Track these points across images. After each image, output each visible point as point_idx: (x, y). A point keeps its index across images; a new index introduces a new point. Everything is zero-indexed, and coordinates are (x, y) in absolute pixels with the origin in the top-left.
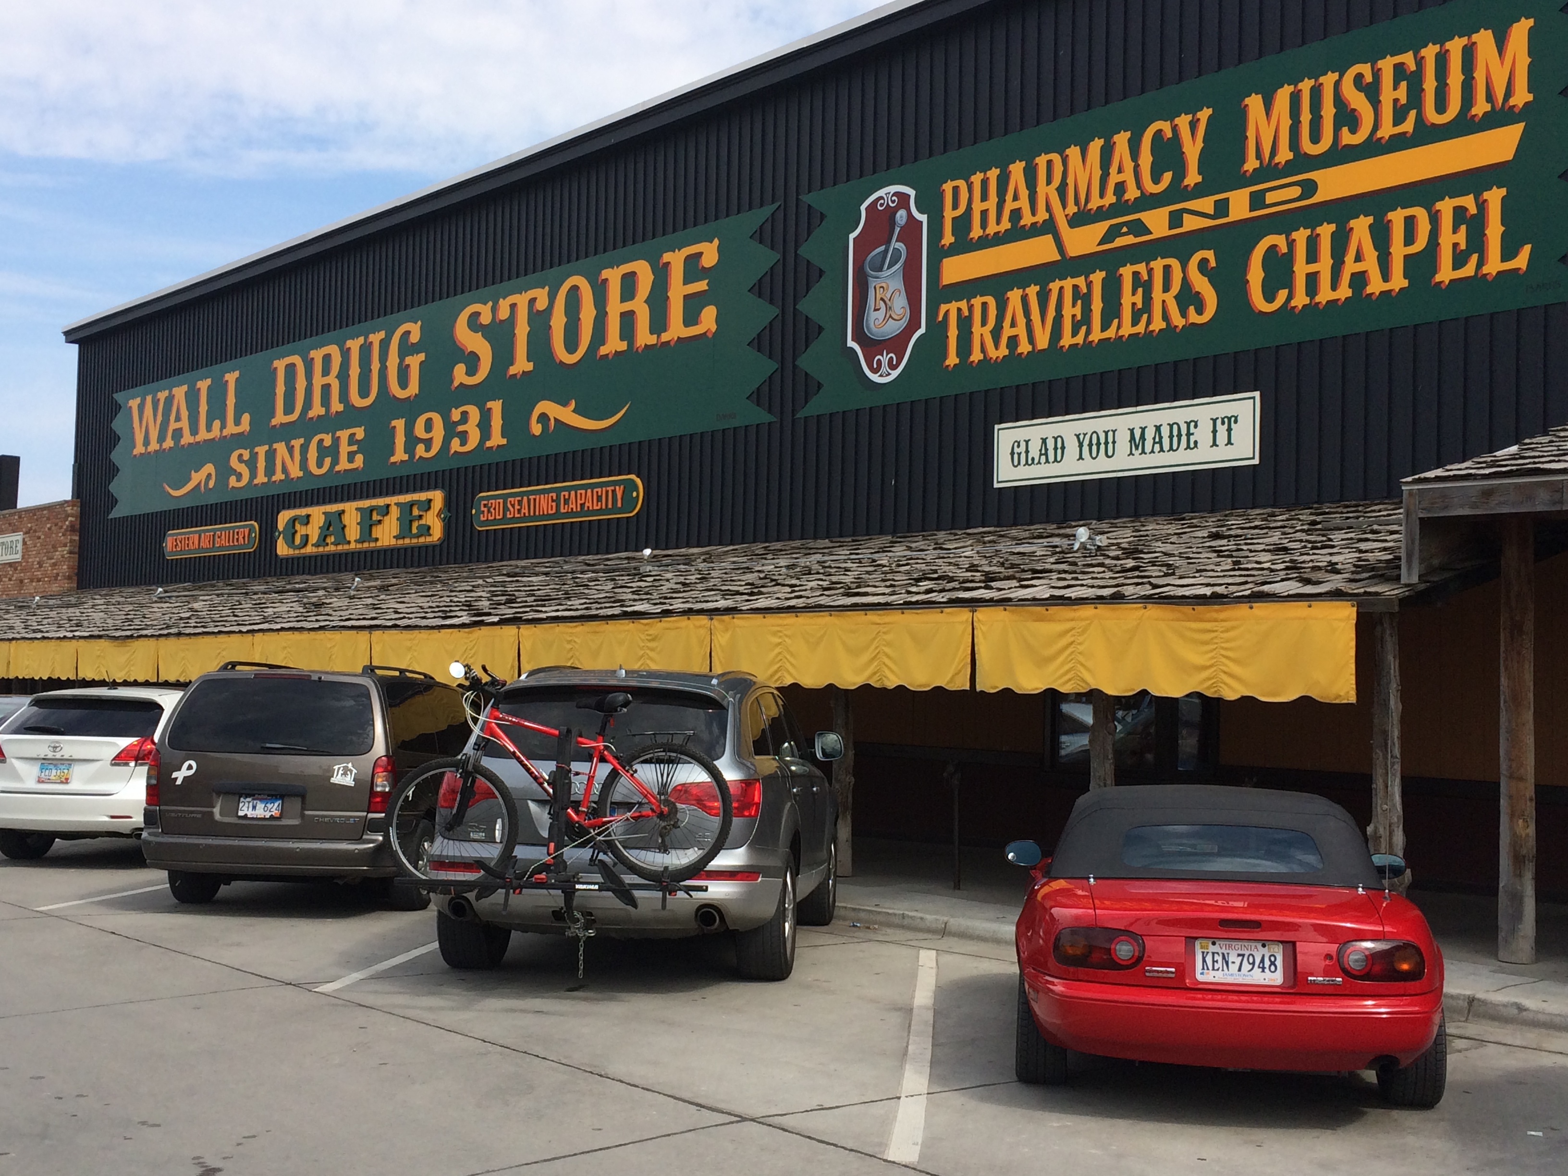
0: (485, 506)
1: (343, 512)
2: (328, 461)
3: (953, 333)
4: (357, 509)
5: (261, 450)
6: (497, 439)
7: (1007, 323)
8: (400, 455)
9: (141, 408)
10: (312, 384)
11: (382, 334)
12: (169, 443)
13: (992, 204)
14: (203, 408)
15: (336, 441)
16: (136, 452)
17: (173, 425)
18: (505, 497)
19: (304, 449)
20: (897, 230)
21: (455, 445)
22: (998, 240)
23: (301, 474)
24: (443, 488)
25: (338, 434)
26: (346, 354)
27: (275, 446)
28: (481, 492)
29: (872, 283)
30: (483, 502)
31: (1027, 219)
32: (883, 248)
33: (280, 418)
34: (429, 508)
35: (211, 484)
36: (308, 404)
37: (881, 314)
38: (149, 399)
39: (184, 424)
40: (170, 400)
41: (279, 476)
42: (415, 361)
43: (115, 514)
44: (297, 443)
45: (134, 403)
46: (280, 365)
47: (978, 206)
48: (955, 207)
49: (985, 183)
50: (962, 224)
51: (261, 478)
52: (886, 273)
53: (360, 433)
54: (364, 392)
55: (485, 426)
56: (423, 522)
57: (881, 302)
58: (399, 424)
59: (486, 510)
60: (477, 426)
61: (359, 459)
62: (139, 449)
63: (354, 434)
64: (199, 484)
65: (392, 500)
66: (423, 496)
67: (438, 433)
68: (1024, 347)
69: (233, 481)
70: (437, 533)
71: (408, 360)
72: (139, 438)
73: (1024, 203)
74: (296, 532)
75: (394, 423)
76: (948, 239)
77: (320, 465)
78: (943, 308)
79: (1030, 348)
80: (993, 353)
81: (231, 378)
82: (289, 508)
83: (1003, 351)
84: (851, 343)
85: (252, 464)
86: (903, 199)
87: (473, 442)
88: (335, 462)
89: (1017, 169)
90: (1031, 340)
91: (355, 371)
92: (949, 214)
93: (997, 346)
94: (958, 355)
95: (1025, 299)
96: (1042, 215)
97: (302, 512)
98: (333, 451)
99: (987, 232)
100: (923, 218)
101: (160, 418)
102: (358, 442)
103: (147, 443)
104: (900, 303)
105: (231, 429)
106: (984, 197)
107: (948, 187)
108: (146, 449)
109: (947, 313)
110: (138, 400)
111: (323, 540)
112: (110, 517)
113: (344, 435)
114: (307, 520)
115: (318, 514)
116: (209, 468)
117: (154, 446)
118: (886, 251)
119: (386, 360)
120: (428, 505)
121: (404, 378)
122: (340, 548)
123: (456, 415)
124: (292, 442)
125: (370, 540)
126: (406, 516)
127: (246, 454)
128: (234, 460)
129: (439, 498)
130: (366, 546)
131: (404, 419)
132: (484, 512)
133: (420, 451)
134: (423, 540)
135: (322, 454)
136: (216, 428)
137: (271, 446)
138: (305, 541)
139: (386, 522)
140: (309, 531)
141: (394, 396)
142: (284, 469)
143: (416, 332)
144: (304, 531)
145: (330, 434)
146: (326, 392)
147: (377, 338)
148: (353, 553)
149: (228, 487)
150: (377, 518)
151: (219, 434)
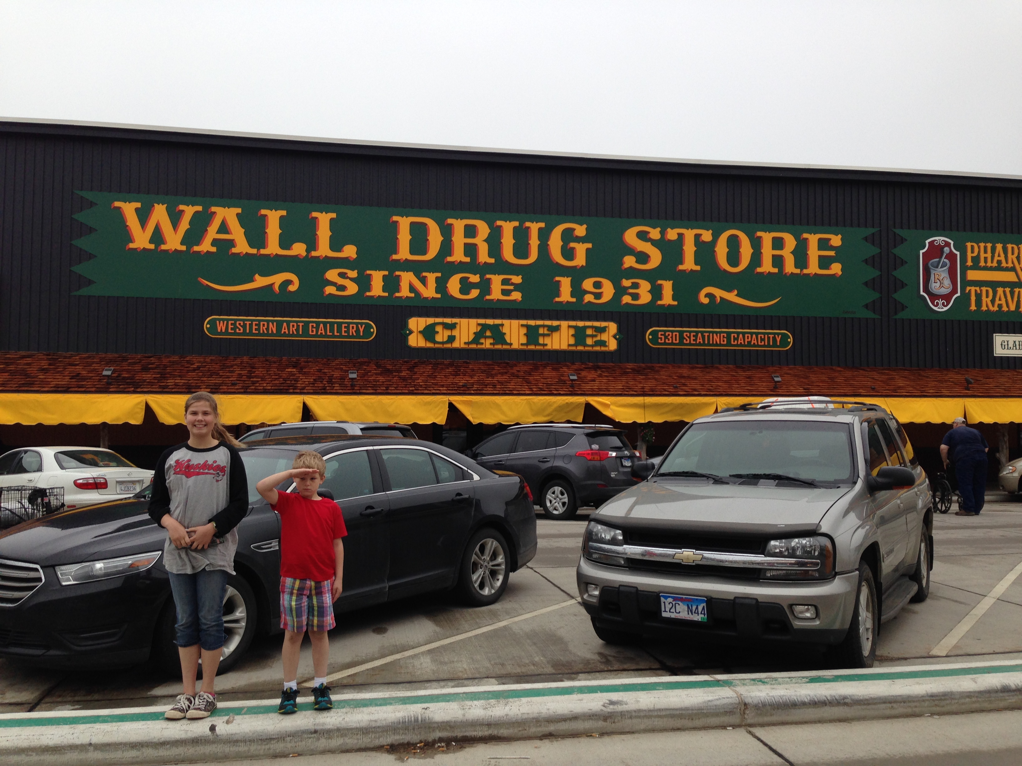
0: (661, 335)
1: (502, 325)
2: (475, 293)
3: (973, 298)
4: (521, 326)
5: (377, 275)
6: (668, 301)
7: (997, 299)
8: (566, 297)
9: (143, 211)
10: (451, 240)
11: (542, 225)
12: (206, 247)
13: (989, 255)
14: (273, 232)
15: (486, 281)
16: (131, 246)
17: (212, 235)
18: (681, 332)
19: (441, 282)
20: (945, 255)
21: (627, 299)
22: (991, 269)
23: (437, 295)
24: (613, 321)
25: (488, 276)
26: (496, 230)
27: (398, 273)
28: (652, 327)
29: (933, 272)
30: (660, 333)
31: (1004, 264)
32: (938, 260)
33: (403, 255)
34: (605, 331)
35: (292, 288)
36: (446, 251)
37: (938, 285)
38: (162, 209)
39: (238, 236)
40: (206, 217)
41: (405, 293)
42: (581, 247)
43: (88, 291)
44: (431, 275)
45: (126, 206)
46: (404, 221)
47: (983, 255)
48: (972, 252)
49: (985, 248)
50: (976, 260)
51: (377, 292)
52: (939, 269)
54: (520, 254)
55: (656, 292)
56: (599, 338)
57: (938, 281)
58: (565, 280)
59: (663, 337)
60: (648, 291)
61: (515, 296)
62: (142, 244)
63: (510, 279)
64: (271, 285)
65: (564, 324)
66: (598, 324)
68: (1005, 308)
69: (330, 290)
70: (613, 345)
71: (573, 245)
72: (141, 236)
73: (1002, 258)
74: (437, 333)
75: (557, 278)
76: (969, 263)
77: (464, 292)
78: (968, 288)
79: (1007, 309)
80: (991, 308)
81: (324, 217)
82: (423, 316)
83: (996, 308)
84: (922, 293)
85: (363, 281)
86: (947, 244)
87: (645, 299)
88: (486, 292)
89: (999, 247)
90: (1008, 306)
91: (508, 241)
92: (969, 255)
93: (993, 306)
94: (976, 306)
95: (1004, 292)
96: (1010, 265)
97: (446, 320)
98: (484, 286)
99: (987, 265)
100: (958, 253)
101: (184, 226)
102: (513, 284)
103: (157, 240)
104: (947, 282)
105: (325, 252)
106: (986, 252)
107: (969, 245)
108: (159, 247)
109: (970, 290)
110: (137, 205)
111: (474, 340)
112: (75, 294)
113: (496, 278)
115: (468, 324)
116: (288, 276)
117: (172, 246)
118: (939, 262)
119: (547, 240)
120: (603, 330)
121: (568, 253)
122: (499, 347)
123: (627, 283)
124: (424, 274)
125: (537, 344)
126: (580, 335)
127: (353, 274)
128: (332, 275)
129: (613, 327)
130: (532, 347)
131: (570, 279)
132: (661, 339)
133: (589, 298)
134: (597, 348)
135: (466, 287)
136: (299, 249)
137: (391, 272)
138: (452, 339)
139: (556, 335)
140: (455, 333)
141: (557, 263)
142: (412, 288)
143: (581, 230)
144: (447, 333)
145: (478, 276)
146: (471, 250)
147: (534, 227)
148: (516, 351)
149: (324, 293)
150: (546, 332)
151: (304, 254)
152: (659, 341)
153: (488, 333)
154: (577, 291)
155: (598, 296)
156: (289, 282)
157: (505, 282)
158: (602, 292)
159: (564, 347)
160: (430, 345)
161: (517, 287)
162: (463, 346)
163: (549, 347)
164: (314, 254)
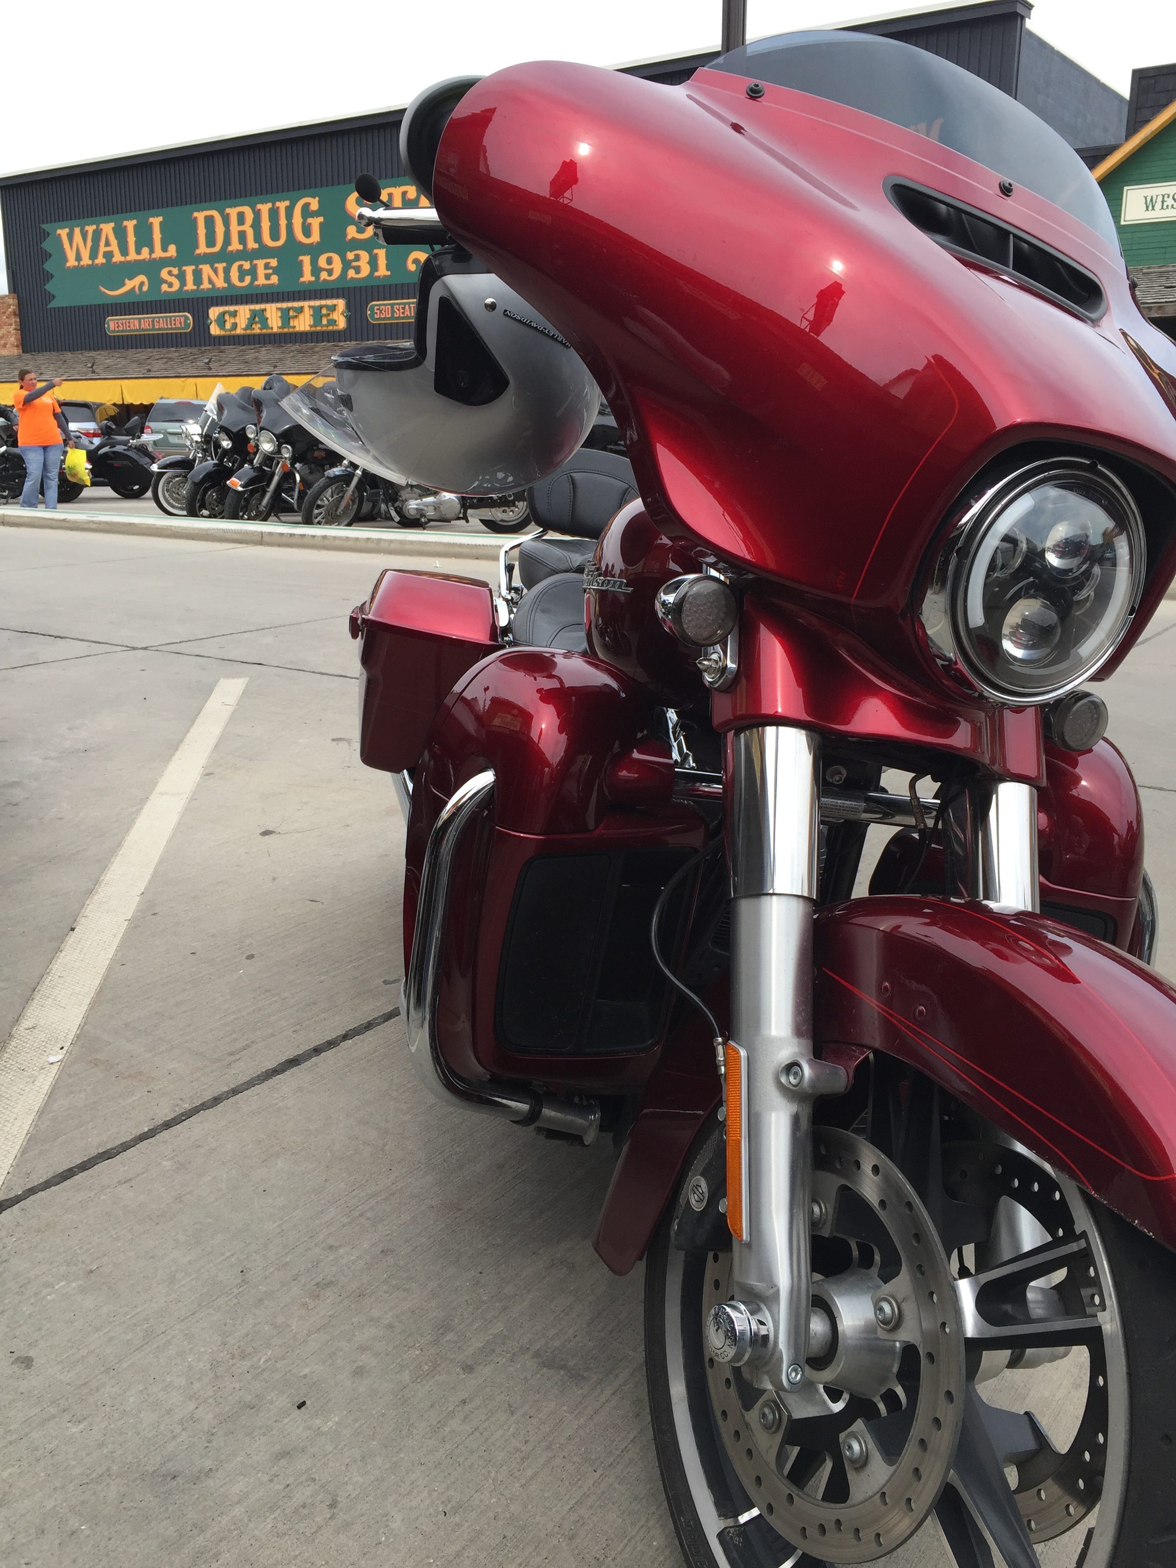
0: (377, 309)
1: (264, 310)
2: (248, 279)
4: (278, 309)
5: (189, 270)
6: (383, 271)
8: (307, 277)
9: (70, 236)
10: (230, 230)
11: (287, 203)
12: (100, 260)
14: (131, 239)
15: (254, 268)
16: (68, 264)
17: (103, 249)
18: (392, 305)
19: (227, 271)
21: (351, 273)
23: (226, 285)
24: (343, 297)
25: (255, 262)
26: (257, 215)
27: (201, 266)
28: (372, 301)
30: (376, 308)
33: (203, 249)
34: (335, 310)
35: (145, 288)
36: (227, 240)
38: (77, 231)
39: (114, 247)
40: (97, 234)
41: (206, 285)
42: (315, 223)
43: (54, 304)
44: (220, 266)
45: (63, 233)
46: (200, 216)
51: (190, 286)
53: (274, 262)
54: (275, 236)
55: (373, 263)
56: (331, 317)
58: (306, 260)
59: (378, 311)
60: (368, 263)
61: (274, 279)
62: (72, 262)
63: (269, 263)
64: (134, 287)
65: (306, 304)
66: (329, 302)
67: (337, 266)
69: (164, 287)
70: (342, 324)
71: (310, 220)
72: (71, 256)
74: (226, 321)
75: (301, 258)
77: (241, 279)
81: (156, 222)
82: (217, 305)
85: (181, 277)
87: (365, 271)
88: (255, 277)
91: (266, 224)
97: (232, 308)
98: (253, 272)
101: (89, 243)
102: (272, 268)
103: (78, 258)
105: (158, 253)
108: (79, 263)
110: (67, 230)
111: (250, 326)
112: (49, 306)
113: (260, 263)
114: (234, 314)
115: (244, 312)
116: (142, 278)
117: (86, 261)
119: (292, 218)
120: (333, 308)
121: (307, 231)
122: (264, 331)
123: (350, 256)
124: (216, 265)
125: (289, 327)
126: (317, 314)
127: (175, 271)
128: (164, 274)
129: (341, 304)
130: (286, 330)
131: (309, 256)
132: (377, 313)
133: (324, 275)
134: (331, 328)
135: (242, 274)
136: (145, 253)
137: (197, 267)
138: (235, 326)
139: (301, 316)
140: (237, 320)
141: (300, 242)
142: (210, 281)
143: (314, 204)
144: (233, 320)
145: (249, 262)
146: (242, 236)
147: (282, 205)
148: (275, 335)
149: (160, 290)
150: (295, 314)
151: (148, 257)
152: (376, 317)
153: (257, 319)
154: (316, 270)
155: (330, 272)
156: (142, 284)
157: (267, 266)
158: (333, 269)
159: (308, 328)
160: (223, 333)
161: (276, 271)
162: (243, 332)
163: (297, 329)
164: (154, 256)
